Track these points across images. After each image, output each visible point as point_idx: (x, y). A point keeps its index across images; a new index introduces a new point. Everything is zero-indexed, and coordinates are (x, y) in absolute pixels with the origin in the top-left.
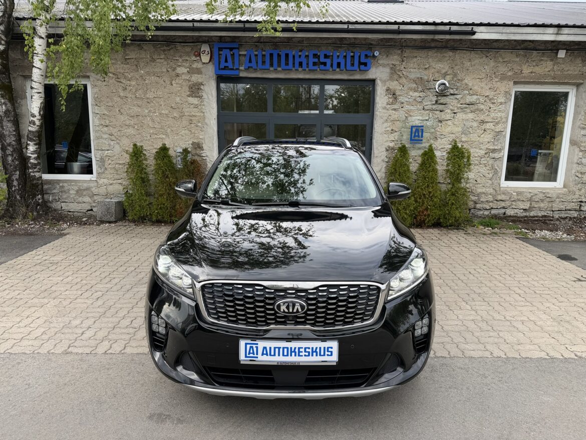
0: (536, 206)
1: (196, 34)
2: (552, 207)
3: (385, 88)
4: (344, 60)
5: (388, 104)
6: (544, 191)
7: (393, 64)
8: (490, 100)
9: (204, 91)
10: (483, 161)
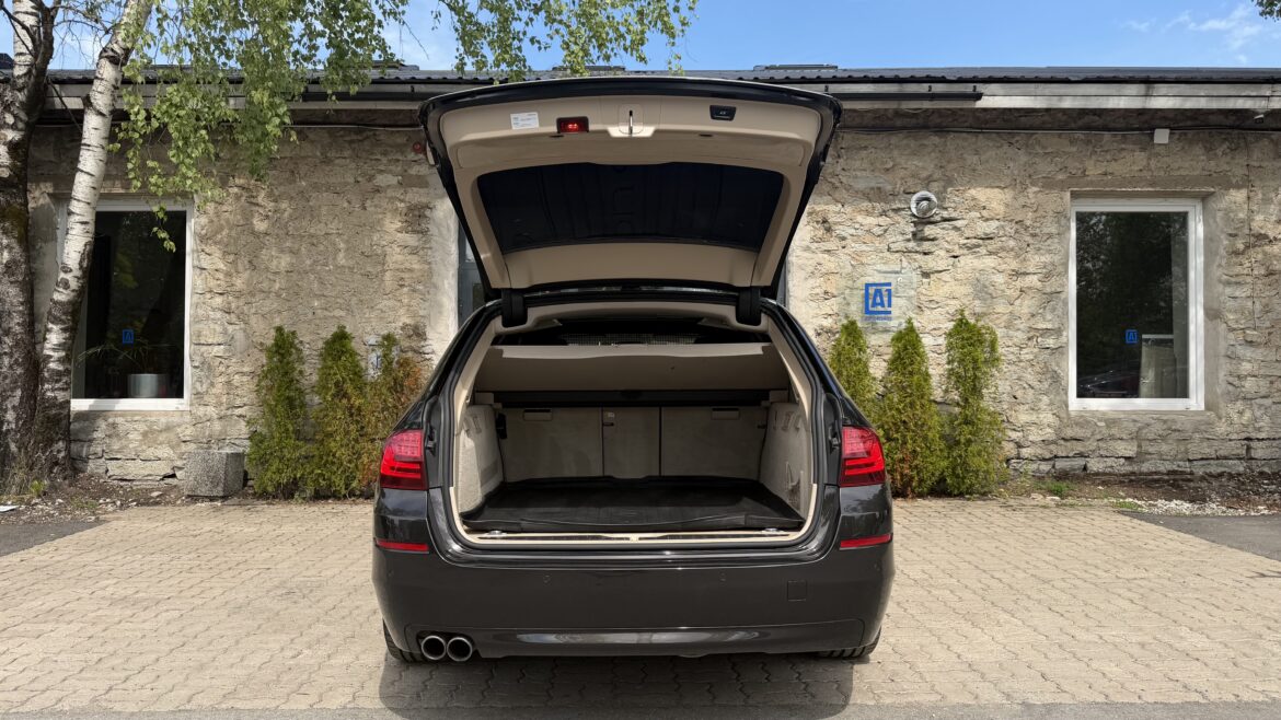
0: (1151, 450)
2: (1186, 452)
5: (814, 242)
6: (1165, 418)
8: (1027, 229)
9: (431, 222)
10: (1027, 354)
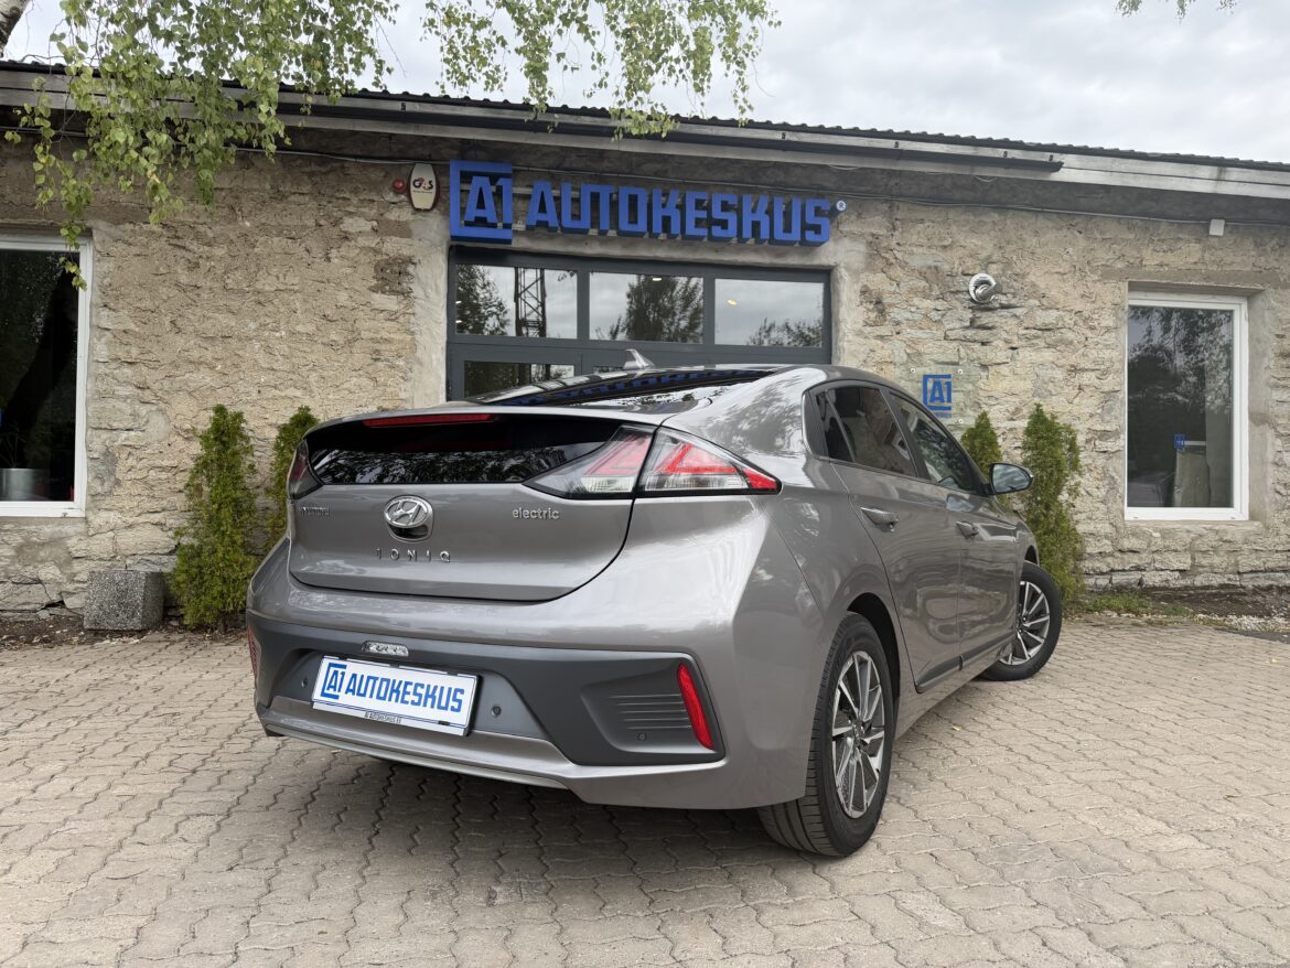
0: (1204, 562)
1: (411, 132)
2: (1237, 564)
3: (858, 287)
4: (768, 218)
5: (866, 324)
6: (1217, 528)
7: (873, 235)
8: (1085, 320)
9: (415, 280)
10: (1084, 458)
